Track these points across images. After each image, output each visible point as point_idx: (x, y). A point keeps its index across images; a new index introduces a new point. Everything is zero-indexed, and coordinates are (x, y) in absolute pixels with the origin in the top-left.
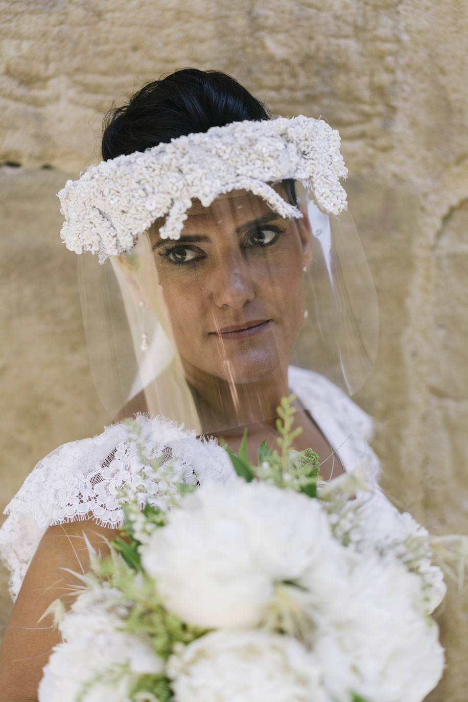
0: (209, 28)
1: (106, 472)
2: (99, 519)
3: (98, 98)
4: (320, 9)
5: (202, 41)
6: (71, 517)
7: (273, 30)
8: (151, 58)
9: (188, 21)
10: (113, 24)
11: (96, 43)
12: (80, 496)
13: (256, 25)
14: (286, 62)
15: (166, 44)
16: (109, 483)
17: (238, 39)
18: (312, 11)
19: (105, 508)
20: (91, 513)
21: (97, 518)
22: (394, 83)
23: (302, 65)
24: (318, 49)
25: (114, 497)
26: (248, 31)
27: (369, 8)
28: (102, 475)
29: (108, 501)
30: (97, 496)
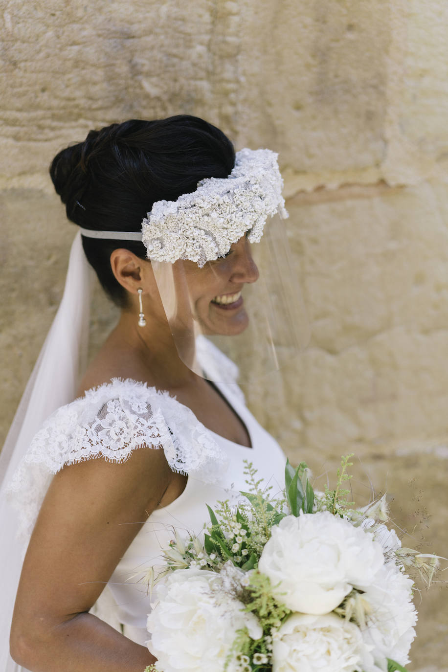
0: (100, 74)
1: (104, 423)
2: (107, 457)
3: (16, 129)
4: (182, 59)
5: (95, 83)
6: (87, 457)
7: (148, 75)
8: (56, 97)
9: (83, 69)
10: (25, 71)
11: (13, 86)
12: (90, 441)
13: (135, 71)
14: (158, 99)
15: (67, 86)
16: (109, 431)
17: (122, 82)
18: (175, 60)
19: (109, 448)
20: (100, 453)
21: (105, 456)
22: (236, 113)
23: (170, 101)
24: (181, 88)
25: (116, 440)
26: (130, 75)
27: (216, 58)
28: (102, 425)
29: (112, 444)
30: (102, 440)
